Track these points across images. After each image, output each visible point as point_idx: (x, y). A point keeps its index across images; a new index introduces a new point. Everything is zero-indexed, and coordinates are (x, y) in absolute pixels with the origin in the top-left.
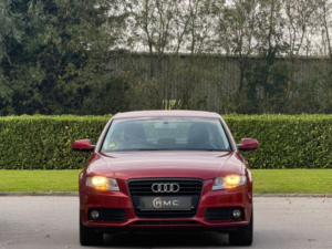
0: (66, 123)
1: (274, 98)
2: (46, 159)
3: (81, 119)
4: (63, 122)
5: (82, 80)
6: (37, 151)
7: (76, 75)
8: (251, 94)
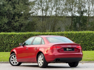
0: (12, 35)
1: (83, 27)
2: (5, 48)
3: (18, 33)
4: (11, 35)
5: (20, 22)
6: (2, 45)
7: (18, 20)
8: (75, 26)
